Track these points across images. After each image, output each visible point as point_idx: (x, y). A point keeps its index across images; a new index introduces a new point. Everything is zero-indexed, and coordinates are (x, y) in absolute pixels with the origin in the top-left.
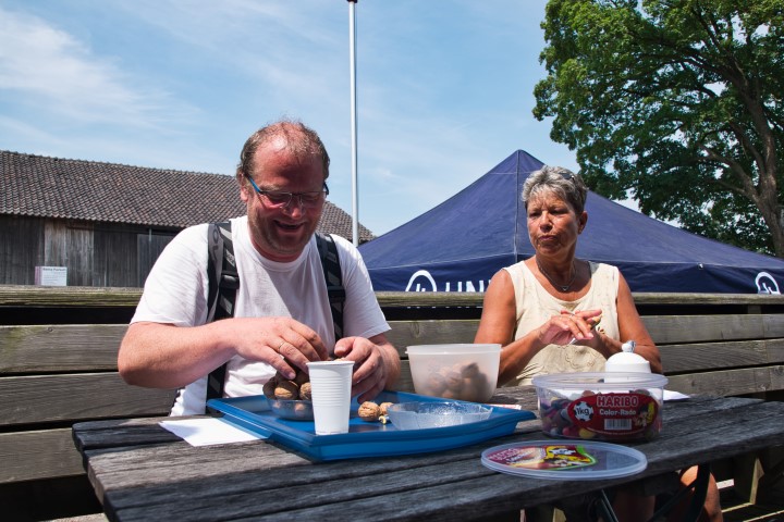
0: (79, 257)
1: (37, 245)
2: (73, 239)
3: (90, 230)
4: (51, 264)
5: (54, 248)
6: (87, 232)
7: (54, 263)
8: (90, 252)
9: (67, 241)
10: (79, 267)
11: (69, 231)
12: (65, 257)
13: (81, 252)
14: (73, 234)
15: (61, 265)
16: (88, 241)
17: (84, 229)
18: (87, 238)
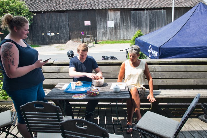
0: (116, 18)
1: (107, 16)
2: (115, 14)
3: (119, 11)
4: (110, 20)
5: (111, 16)
8: (119, 17)
10: (117, 21)
11: (114, 12)
12: (113, 19)
13: (117, 17)
15: (112, 21)
16: (118, 14)
17: (117, 11)
18: (118, 13)
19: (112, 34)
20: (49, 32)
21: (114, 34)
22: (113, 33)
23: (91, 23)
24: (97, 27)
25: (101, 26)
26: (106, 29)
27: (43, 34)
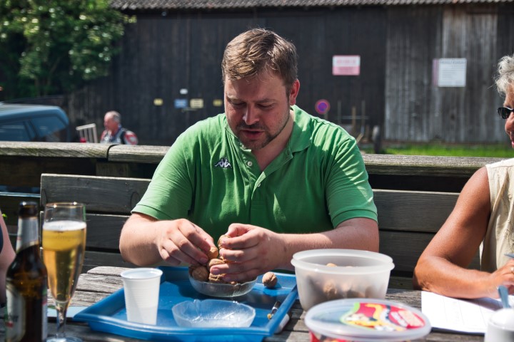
0: (479, 47)
1: (435, 35)
2: (473, 26)
3: (492, 14)
4: (450, 56)
5: (453, 38)
6: (489, 17)
7: (452, 55)
8: (492, 40)
9: (467, 29)
10: (479, 58)
11: (469, 18)
12: (463, 47)
13: (482, 41)
14: (473, 20)
15: (460, 57)
16: (489, 27)
17: (486, 13)
18: (489, 23)
19: (453, 117)
20: (182, 97)
21: (462, 116)
22: (458, 112)
23: (363, 66)
24: (388, 81)
25: (407, 78)
26: (429, 92)
27: (158, 102)
